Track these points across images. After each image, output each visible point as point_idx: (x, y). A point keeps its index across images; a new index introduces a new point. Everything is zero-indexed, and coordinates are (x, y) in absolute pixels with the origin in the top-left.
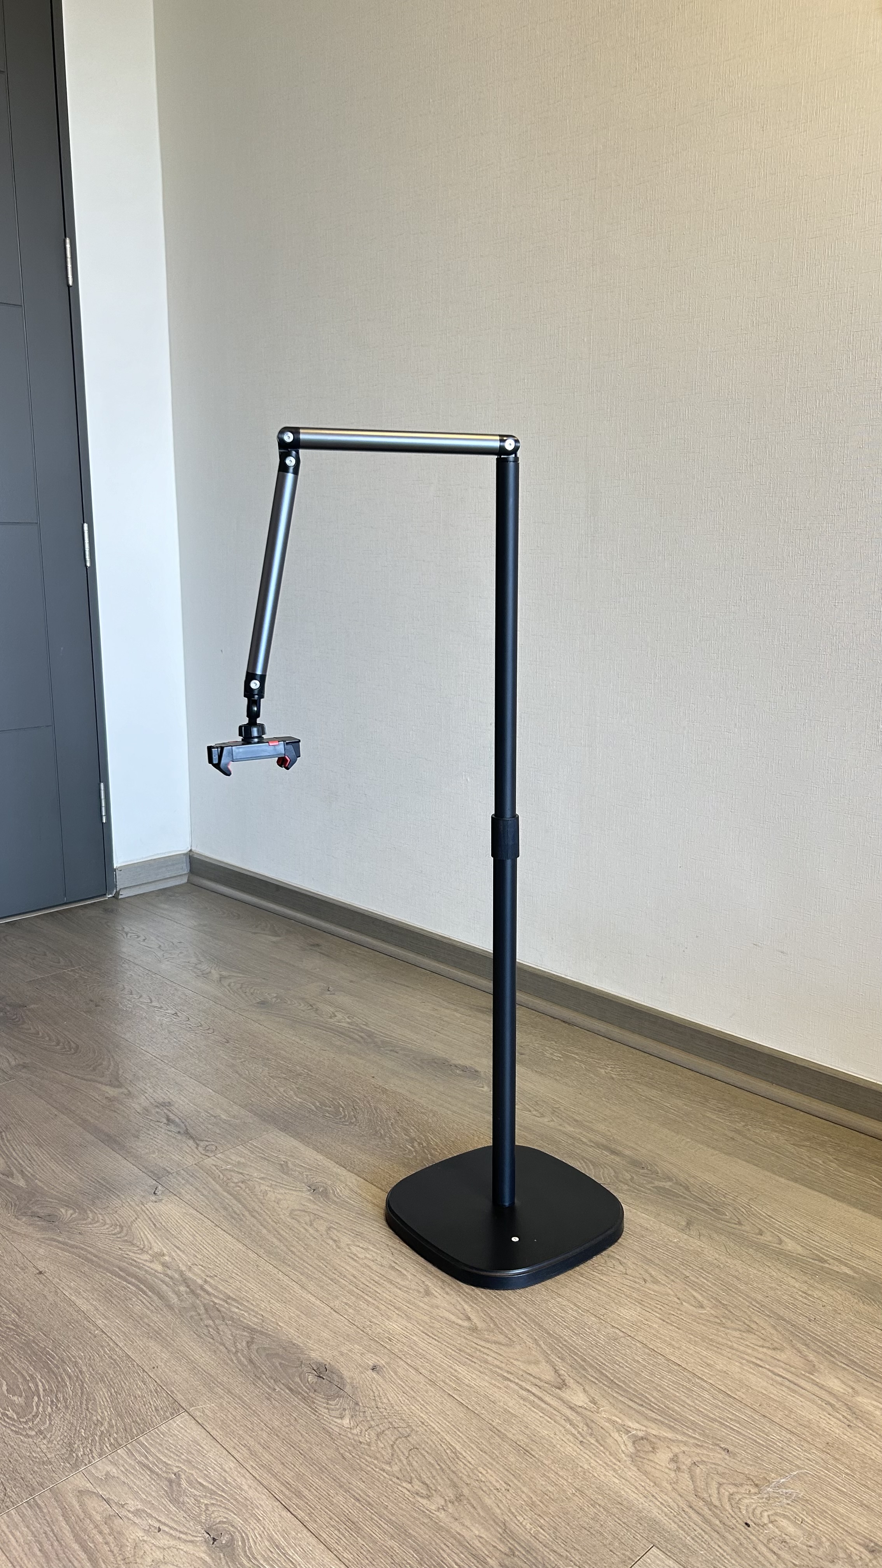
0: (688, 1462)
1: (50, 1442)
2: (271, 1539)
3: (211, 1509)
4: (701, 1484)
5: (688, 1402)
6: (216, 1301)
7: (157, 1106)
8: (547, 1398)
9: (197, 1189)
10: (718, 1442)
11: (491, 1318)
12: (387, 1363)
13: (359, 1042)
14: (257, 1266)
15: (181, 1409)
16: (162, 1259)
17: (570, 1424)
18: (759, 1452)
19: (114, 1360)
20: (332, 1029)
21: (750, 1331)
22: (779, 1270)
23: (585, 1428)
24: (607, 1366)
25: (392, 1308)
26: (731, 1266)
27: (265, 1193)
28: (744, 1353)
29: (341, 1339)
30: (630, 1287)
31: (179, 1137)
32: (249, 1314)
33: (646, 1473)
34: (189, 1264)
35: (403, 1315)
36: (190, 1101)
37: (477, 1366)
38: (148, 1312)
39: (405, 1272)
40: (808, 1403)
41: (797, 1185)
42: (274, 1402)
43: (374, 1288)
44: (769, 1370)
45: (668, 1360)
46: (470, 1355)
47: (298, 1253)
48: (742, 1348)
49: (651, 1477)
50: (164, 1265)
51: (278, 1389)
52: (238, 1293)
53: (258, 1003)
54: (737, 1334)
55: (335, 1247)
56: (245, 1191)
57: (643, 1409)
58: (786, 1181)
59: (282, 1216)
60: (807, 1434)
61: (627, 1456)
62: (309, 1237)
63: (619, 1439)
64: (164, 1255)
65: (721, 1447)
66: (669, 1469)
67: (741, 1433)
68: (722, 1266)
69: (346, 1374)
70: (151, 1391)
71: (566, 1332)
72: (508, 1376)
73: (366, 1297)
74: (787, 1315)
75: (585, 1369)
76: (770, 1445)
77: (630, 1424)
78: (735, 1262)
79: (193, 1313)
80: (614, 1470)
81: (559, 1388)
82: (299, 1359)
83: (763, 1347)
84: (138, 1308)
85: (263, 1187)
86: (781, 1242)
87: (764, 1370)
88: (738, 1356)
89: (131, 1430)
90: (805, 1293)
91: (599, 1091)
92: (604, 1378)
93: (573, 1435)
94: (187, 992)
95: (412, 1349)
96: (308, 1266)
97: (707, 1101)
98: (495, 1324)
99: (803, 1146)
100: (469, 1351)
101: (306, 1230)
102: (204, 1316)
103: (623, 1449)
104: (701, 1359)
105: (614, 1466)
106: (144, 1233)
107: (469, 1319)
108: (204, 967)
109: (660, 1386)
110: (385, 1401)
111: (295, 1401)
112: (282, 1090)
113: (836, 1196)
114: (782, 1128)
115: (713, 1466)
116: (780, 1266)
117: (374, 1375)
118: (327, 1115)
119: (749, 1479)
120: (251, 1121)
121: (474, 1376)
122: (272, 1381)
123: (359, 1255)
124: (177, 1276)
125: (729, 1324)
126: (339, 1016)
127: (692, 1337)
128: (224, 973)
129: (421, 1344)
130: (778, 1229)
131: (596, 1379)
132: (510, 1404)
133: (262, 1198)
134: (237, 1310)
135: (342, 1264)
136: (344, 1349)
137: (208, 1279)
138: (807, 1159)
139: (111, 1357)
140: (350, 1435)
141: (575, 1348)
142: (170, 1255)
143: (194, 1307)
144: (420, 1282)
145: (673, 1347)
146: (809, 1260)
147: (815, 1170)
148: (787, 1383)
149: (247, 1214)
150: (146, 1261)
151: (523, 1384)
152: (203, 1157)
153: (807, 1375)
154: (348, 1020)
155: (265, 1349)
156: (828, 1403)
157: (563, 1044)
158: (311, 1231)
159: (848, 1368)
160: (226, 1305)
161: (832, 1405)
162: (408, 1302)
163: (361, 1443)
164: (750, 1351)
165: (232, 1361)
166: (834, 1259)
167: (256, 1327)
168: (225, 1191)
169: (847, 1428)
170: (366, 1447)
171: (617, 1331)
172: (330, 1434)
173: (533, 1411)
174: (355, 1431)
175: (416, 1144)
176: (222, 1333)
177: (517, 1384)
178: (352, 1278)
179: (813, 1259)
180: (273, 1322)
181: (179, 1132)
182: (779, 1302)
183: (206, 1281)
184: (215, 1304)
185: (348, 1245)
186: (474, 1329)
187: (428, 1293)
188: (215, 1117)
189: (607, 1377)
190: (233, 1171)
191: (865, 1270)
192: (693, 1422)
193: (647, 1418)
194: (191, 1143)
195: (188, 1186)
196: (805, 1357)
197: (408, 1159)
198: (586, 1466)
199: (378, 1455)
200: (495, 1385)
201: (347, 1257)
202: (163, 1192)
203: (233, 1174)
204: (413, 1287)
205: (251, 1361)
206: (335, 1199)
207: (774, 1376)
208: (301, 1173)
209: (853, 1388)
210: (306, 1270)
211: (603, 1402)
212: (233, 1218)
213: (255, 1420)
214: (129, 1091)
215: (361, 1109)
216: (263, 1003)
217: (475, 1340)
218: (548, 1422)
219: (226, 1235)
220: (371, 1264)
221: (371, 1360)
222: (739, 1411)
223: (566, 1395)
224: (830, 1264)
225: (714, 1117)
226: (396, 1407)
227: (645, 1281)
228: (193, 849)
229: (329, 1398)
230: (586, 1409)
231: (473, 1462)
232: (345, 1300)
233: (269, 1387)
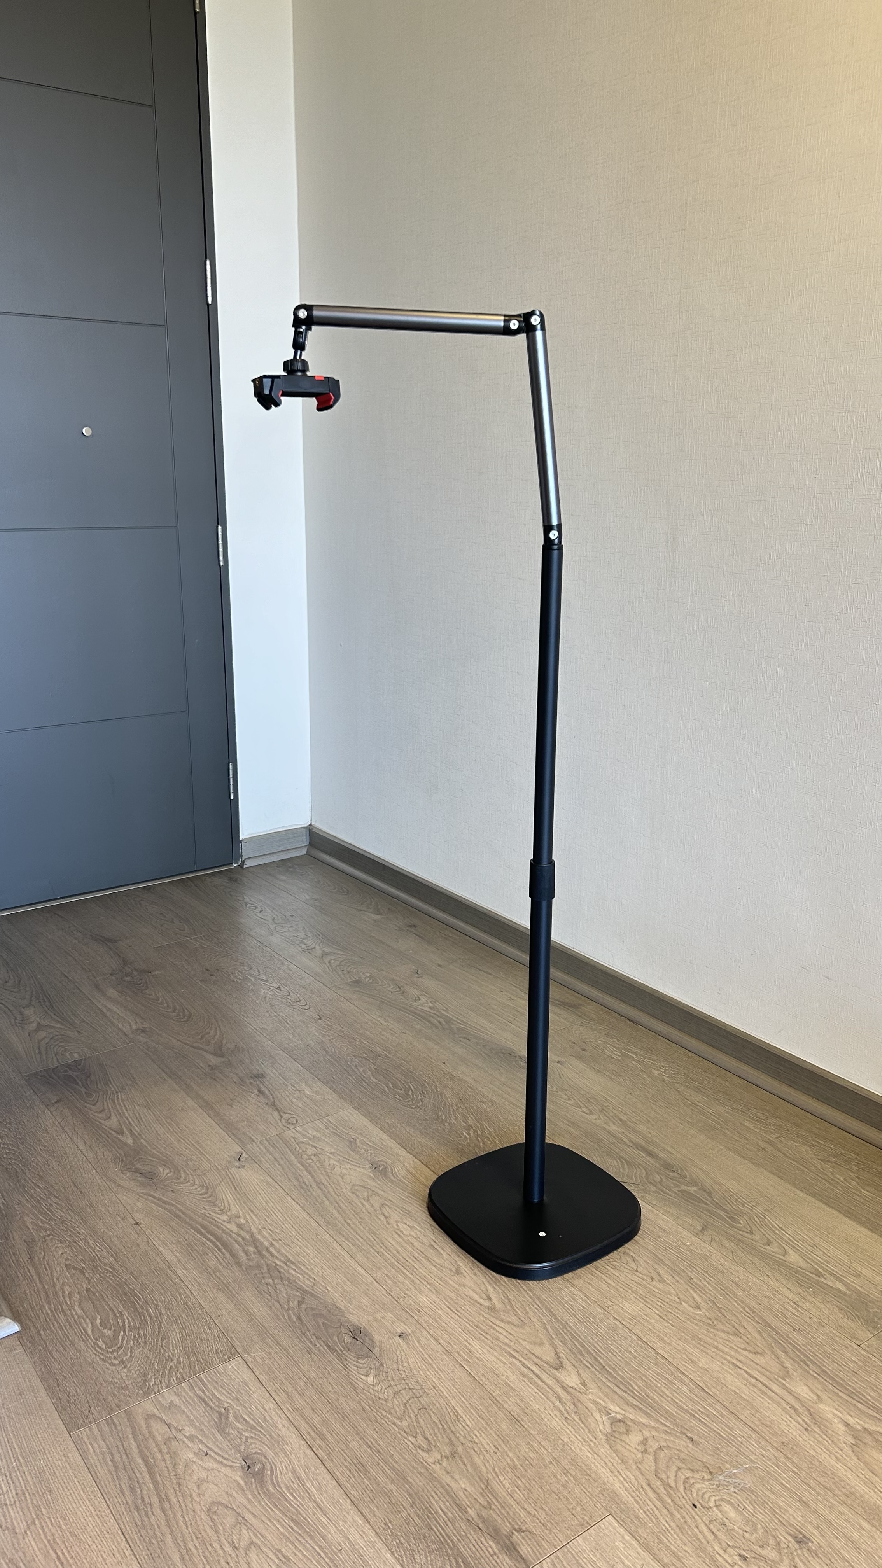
0: (656, 1446)
1: (129, 1371)
2: (294, 1471)
3: (250, 1441)
4: (662, 1466)
5: (668, 1393)
6: (278, 1262)
7: (251, 1077)
8: (544, 1377)
9: (275, 1158)
10: (686, 1432)
11: (509, 1300)
12: (413, 1332)
13: (436, 1027)
14: (317, 1234)
15: (237, 1354)
16: (237, 1220)
17: (560, 1402)
18: (720, 1444)
19: (188, 1307)
20: (415, 1013)
21: (737, 1334)
22: (777, 1280)
23: (572, 1407)
24: (602, 1354)
25: (425, 1283)
26: (734, 1273)
27: (334, 1167)
28: (726, 1354)
29: (377, 1306)
30: (638, 1283)
31: (266, 1108)
32: (304, 1277)
33: (616, 1451)
34: (260, 1227)
35: (434, 1291)
36: (280, 1074)
37: (489, 1342)
38: (220, 1267)
39: (442, 1252)
40: (774, 1405)
41: (813, 1200)
42: (313, 1356)
43: (413, 1263)
44: (746, 1372)
45: (658, 1353)
46: (485, 1332)
47: (352, 1226)
48: (726, 1349)
49: (620, 1455)
50: (240, 1226)
51: (318, 1345)
52: (297, 1257)
53: (353, 982)
54: (724, 1336)
55: (385, 1223)
56: (315, 1164)
57: (626, 1395)
58: (805, 1196)
59: (344, 1190)
60: (767, 1433)
61: (603, 1434)
62: (364, 1211)
63: (599, 1419)
64: (239, 1217)
65: (687, 1436)
66: (638, 1450)
67: (708, 1426)
68: (725, 1271)
69: (377, 1337)
70: (215, 1336)
71: (572, 1319)
72: (515, 1354)
73: (405, 1271)
74: (775, 1322)
75: (582, 1355)
76: (732, 1440)
77: (612, 1407)
78: (737, 1269)
79: (257, 1272)
80: (590, 1446)
81: (557, 1369)
82: (339, 1320)
83: (745, 1350)
84: (212, 1263)
85: (332, 1162)
86: (785, 1253)
87: (742, 1372)
88: (722, 1357)
89: (195, 1367)
90: (795, 1303)
91: (649, 1092)
92: (597, 1364)
93: (561, 1411)
94: (292, 966)
95: (436, 1321)
96: (360, 1239)
97: (748, 1110)
98: (512, 1306)
99: (829, 1161)
100: (484, 1328)
101: (362, 1204)
102: (266, 1275)
103: (601, 1428)
104: (687, 1356)
105: (590, 1442)
106: (226, 1195)
107: (490, 1299)
108: (310, 942)
109: (645, 1376)
110: (406, 1364)
111: (331, 1356)
112: (361, 1069)
113: (849, 1214)
114: (813, 1142)
115: (677, 1452)
116: (779, 1277)
117: (401, 1341)
118: (398, 1097)
119: (706, 1466)
120: (331, 1098)
121: (485, 1351)
122: (315, 1338)
123: (405, 1232)
124: (248, 1237)
125: (719, 1326)
126: (423, 1000)
127: (683, 1334)
128: (327, 950)
129: (444, 1317)
130: (785, 1241)
131: (590, 1364)
132: (511, 1379)
133: (329, 1171)
134: (294, 1273)
135: (390, 1240)
136: (378, 1316)
137: (274, 1242)
138: (829, 1174)
139: (185, 1303)
140: (371, 1391)
141: (577, 1334)
142: (245, 1218)
143: (258, 1266)
144: (453, 1262)
145: (665, 1342)
146: (807, 1273)
147: (834, 1186)
148: (760, 1385)
149: (314, 1185)
150: (224, 1221)
151: (526, 1362)
152: (285, 1129)
153: (780, 1379)
154: (431, 1005)
155: (312, 1309)
156: (793, 1407)
157: (624, 1043)
158: (367, 1205)
159: (818, 1377)
160: (285, 1267)
161: (795, 1410)
162: (440, 1279)
163: (380, 1398)
164: (733, 1353)
165: (284, 1316)
166: (831, 1274)
167: (307, 1289)
168: (299, 1162)
169: (805, 1432)
170: (384, 1402)
171: (618, 1323)
172: (355, 1389)
173: (530, 1388)
174: (376, 1388)
175: (471, 1132)
176: (278, 1291)
177: (520, 1361)
178: (395, 1252)
179: (811, 1273)
180: (323, 1286)
181: (267, 1104)
182: (770, 1310)
183: (272, 1244)
184: (276, 1264)
185: (397, 1222)
186: (492, 1309)
187: (458, 1272)
188: (300, 1091)
189: (600, 1363)
190: (309, 1144)
191: (858, 1288)
192: (667, 1411)
193: (628, 1404)
194: (276, 1114)
195: (268, 1155)
196: (782, 1364)
197: (462, 1145)
198: (566, 1440)
199: (393, 1411)
200: (501, 1361)
201: (394, 1233)
202: (246, 1159)
203: (308, 1146)
204: (446, 1265)
205: (299, 1318)
206: (392, 1178)
207: (749, 1378)
208: (367, 1151)
209: (818, 1396)
210: (357, 1242)
211: (591, 1385)
212: (302, 1188)
213: (296, 1370)
214: (229, 1060)
215: (428, 1094)
216: (357, 982)
217: (492, 1319)
218: (541, 1398)
219: (294, 1203)
220: (414, 1241)
221: (400, 1328)
222: (710, 1405)
223: (561, 1375)
224: (826, 1279)
225: (751, 1126)
226: (415, 1373)
227: (652, 1279)
228: (313, 823)
229: (359, 1357)
230: (575, 1389)
231: (470, 1425)
232: (386, 1272)
233: (311, 1342)
